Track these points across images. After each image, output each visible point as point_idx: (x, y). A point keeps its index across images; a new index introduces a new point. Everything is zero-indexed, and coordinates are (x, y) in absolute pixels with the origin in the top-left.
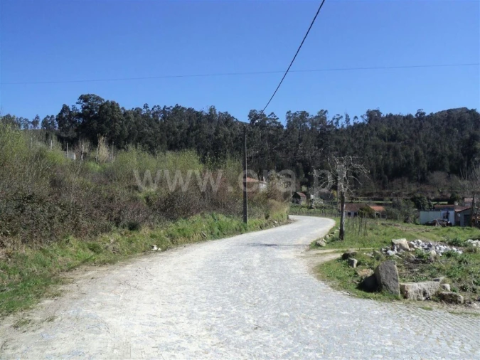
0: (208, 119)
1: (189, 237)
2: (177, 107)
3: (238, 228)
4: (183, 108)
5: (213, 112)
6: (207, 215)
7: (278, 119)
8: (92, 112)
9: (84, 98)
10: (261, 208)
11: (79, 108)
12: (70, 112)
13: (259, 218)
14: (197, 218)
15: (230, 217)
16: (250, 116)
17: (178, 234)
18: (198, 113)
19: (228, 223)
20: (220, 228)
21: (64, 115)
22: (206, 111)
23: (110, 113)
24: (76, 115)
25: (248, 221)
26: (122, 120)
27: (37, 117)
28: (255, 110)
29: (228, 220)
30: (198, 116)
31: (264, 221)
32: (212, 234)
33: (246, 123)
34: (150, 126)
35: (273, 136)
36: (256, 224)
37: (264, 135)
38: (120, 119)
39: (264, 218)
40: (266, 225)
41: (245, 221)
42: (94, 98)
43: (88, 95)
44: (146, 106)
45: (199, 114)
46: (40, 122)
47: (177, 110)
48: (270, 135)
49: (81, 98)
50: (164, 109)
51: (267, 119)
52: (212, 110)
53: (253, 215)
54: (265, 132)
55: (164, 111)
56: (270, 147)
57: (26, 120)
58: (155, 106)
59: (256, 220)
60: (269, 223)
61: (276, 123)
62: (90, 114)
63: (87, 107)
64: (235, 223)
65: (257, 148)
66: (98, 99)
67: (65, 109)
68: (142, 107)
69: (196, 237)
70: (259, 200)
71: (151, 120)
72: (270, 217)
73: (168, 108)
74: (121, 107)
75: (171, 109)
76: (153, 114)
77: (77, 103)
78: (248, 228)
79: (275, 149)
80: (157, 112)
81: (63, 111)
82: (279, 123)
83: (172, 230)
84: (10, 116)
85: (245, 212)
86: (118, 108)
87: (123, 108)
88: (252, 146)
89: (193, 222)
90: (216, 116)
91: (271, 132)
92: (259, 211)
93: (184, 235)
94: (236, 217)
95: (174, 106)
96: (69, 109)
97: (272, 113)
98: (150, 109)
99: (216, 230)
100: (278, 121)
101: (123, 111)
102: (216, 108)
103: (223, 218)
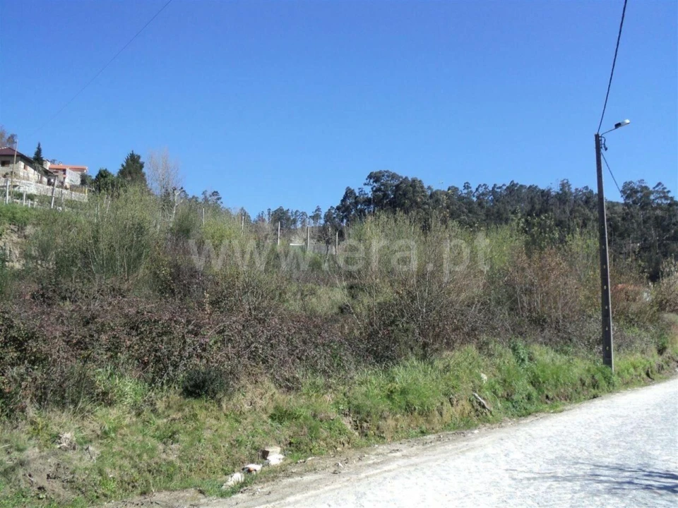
0: (560, 199)
1: (425, 413)
2: (513, 185)
3: (588, 381)
4: (521, 186)
5: (566, 189)
6: (497, 347)
7: (669, 192)
8: (385, 196)
9: (375, 177)
10: (647, 330)
11: (368, 192)
12: (356, 197)
13: (643, 352)
14: (462, 356)
15: (566, 353)
16: (623, 192)
17: (384, 406)
18: (543, 191)
19: (559, 368)
20: (535, 382)
21: (348, 202)
22: (556, 189)
23: (410, 195)
24: (364, 202)
25: (615, 359)
26: (427, 204)
27: (318, 209)
28: (630, 183)
29: (560, 359)
30: (542, 196)
31: (655, 360)
32: (508, 398)
33: (618, 203)
34: (470, 212)
35: (663, 219)
36: (635, 368)
37: (649, 218)
38: (425, 203)
39: (655, 352)
40: (661, 368)
41: (608, 361)
42: (388, 177)
43: (380, 172)
44: (467, 186)
45: (545, 194)
46: (322, 216)
47: (513, 189)
48: (657, 218)
49: (370, 177)
50: (493, 188)
51: (652, 193)
52: (564, 185)
53: (627, 345)
54: (649, 213)
55: (493, 192)
56: (659, 236)
57: (304, 214)
58: (480, 186)
59: (637, 358)
60: (667, 363)
61: (666, 198)
62: (383, 199)
63: (378, 190)
64: (581, 365)
65: (637, 239)
66: (394, 176)
67: (349, 193)
68: (461, 187)
69: (451, 412)
70: (640, 312)
71: (471, 203)
72: (669, 350)
73: (500, 188)
74: (426, 186)
75: (504, 188)
76: (478, 198)
77: (365, 184)
78: (615, 378)
79: (667, 239)
80: (483, 194)
81: (346, 197)
82: (672, 198)
83: (366, 395)
84: (283, 210)
85: (605, 340)
86: (422, 187)
87: (429, 188)
88: (629, 236)
89: (447, 369)
90: (571, 193)
91: (658, 212)
92: (643, 337)
93: (409, 409)
94: (583, 351)
95: (508, 184)
96: (355, 194)
97: (659, 184)
98: (474, 190)
99: (523, 386)
100: (670, 195)
101: (429, 193)
102: (570, 183)
103: (545, 356)
